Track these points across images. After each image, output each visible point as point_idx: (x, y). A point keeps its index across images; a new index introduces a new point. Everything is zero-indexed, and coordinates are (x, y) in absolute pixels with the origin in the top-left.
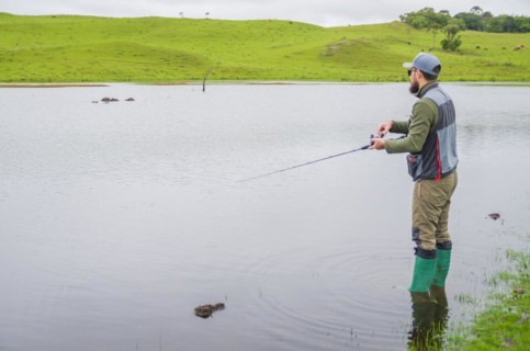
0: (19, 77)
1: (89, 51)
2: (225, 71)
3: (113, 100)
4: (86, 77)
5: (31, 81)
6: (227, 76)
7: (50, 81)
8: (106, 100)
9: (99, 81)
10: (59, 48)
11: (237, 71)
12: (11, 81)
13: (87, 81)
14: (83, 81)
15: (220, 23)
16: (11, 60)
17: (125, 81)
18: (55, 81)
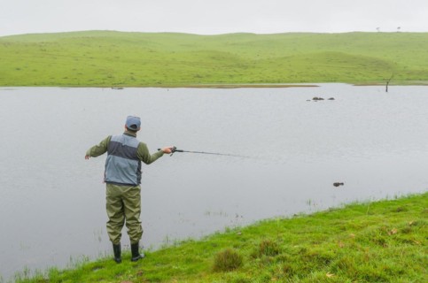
0: (259, 79)
1: (307, 59)
2: (410, 73)
3: (320, 99)
4: (304, 78)
5: (267, 82)
6: (411, 77)
7: (279, 82)
8: (316, 99)
9: (313, 82)
10: (286, 58)
11: (420, 73)
12: (253, 82)
13: (304, 82)
14: (302, 82)
15: (408, 34)
16: (254, 67)
17: (332, 81)
18: (282, 82)
